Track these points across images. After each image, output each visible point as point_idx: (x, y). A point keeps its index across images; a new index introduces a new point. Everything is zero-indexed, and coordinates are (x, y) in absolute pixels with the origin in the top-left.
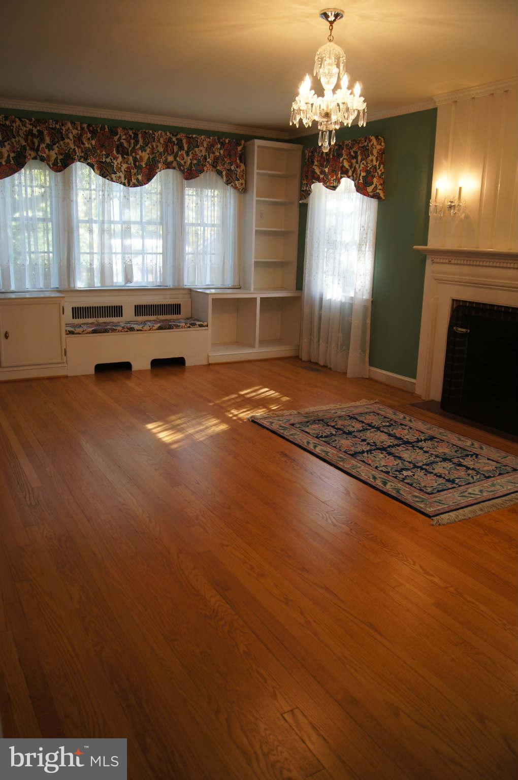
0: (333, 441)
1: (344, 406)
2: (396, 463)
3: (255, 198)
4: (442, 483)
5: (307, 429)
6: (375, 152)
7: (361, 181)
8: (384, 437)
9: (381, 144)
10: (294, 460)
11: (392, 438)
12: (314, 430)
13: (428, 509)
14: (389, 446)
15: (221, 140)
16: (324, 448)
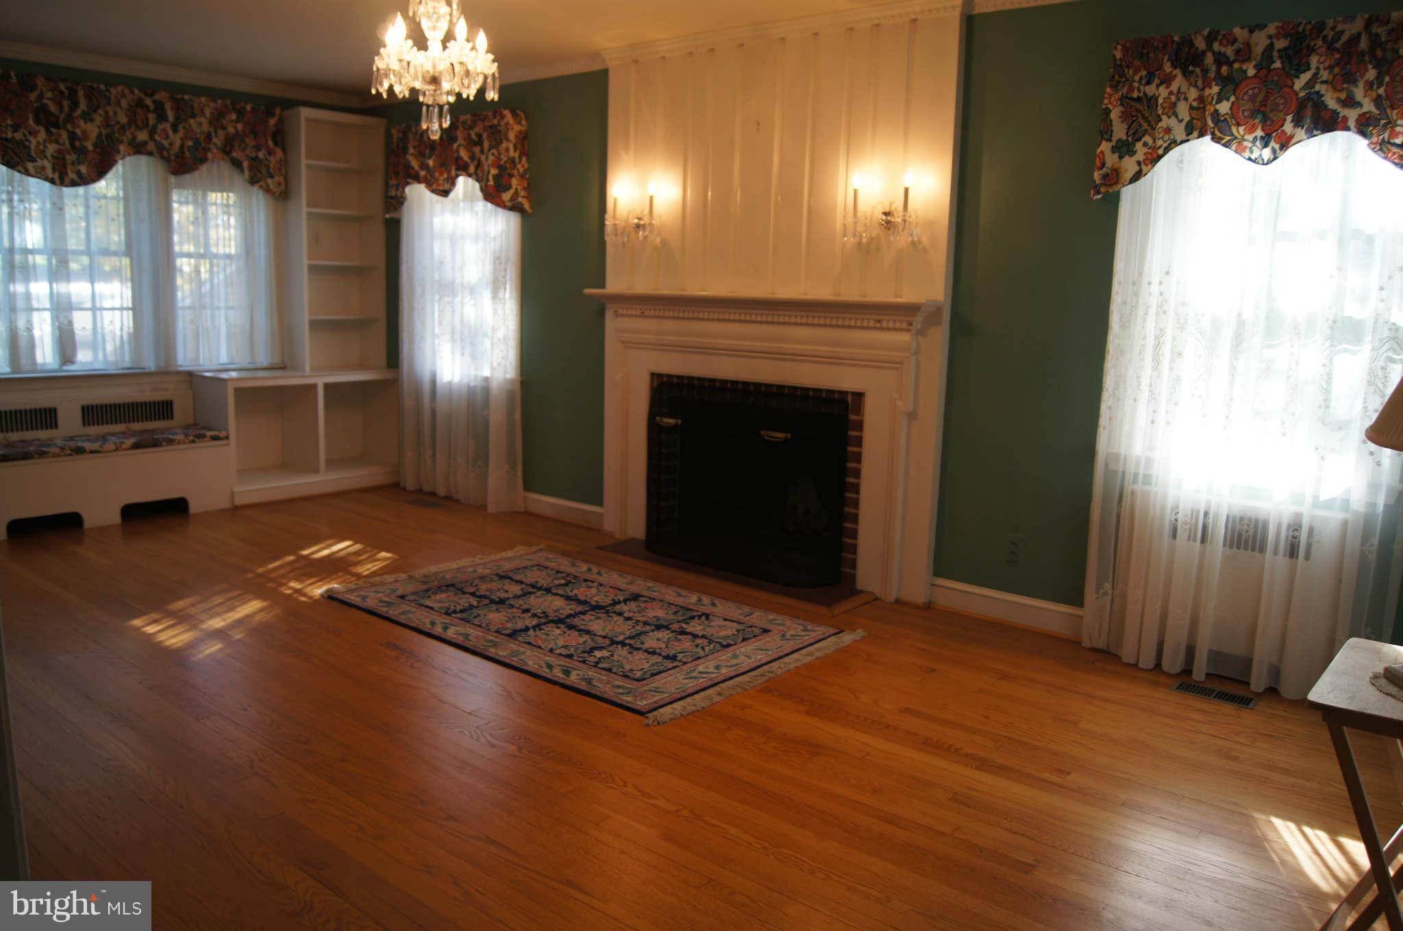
0: (475, 617)
1: (487, 559)
2: (581, 640)
3: (305, 210)
4: (657, 663)
5: (428, 602)
6: (512, 136)
7: (491, 183)
8: (558, 603)
9: (520, 123)
10: (412, 654)
11: (572, 603)
12: (440, 602)
13: (638, 703)
14: (569, 616)
15: (238, 107)
16: (462, 630)
